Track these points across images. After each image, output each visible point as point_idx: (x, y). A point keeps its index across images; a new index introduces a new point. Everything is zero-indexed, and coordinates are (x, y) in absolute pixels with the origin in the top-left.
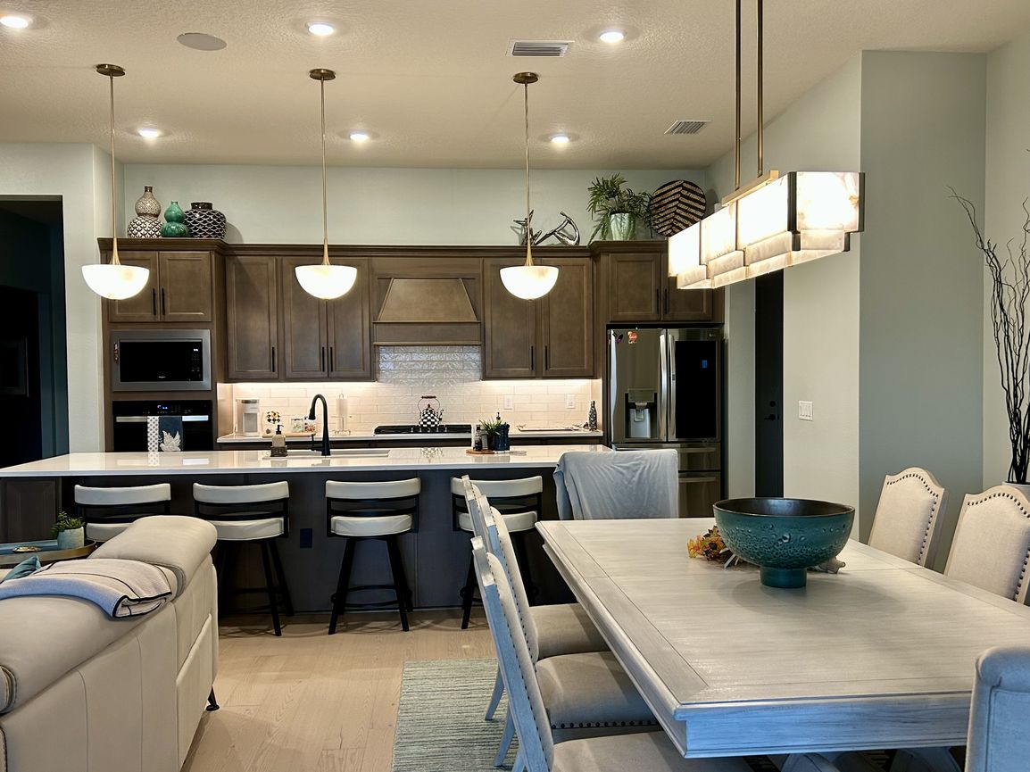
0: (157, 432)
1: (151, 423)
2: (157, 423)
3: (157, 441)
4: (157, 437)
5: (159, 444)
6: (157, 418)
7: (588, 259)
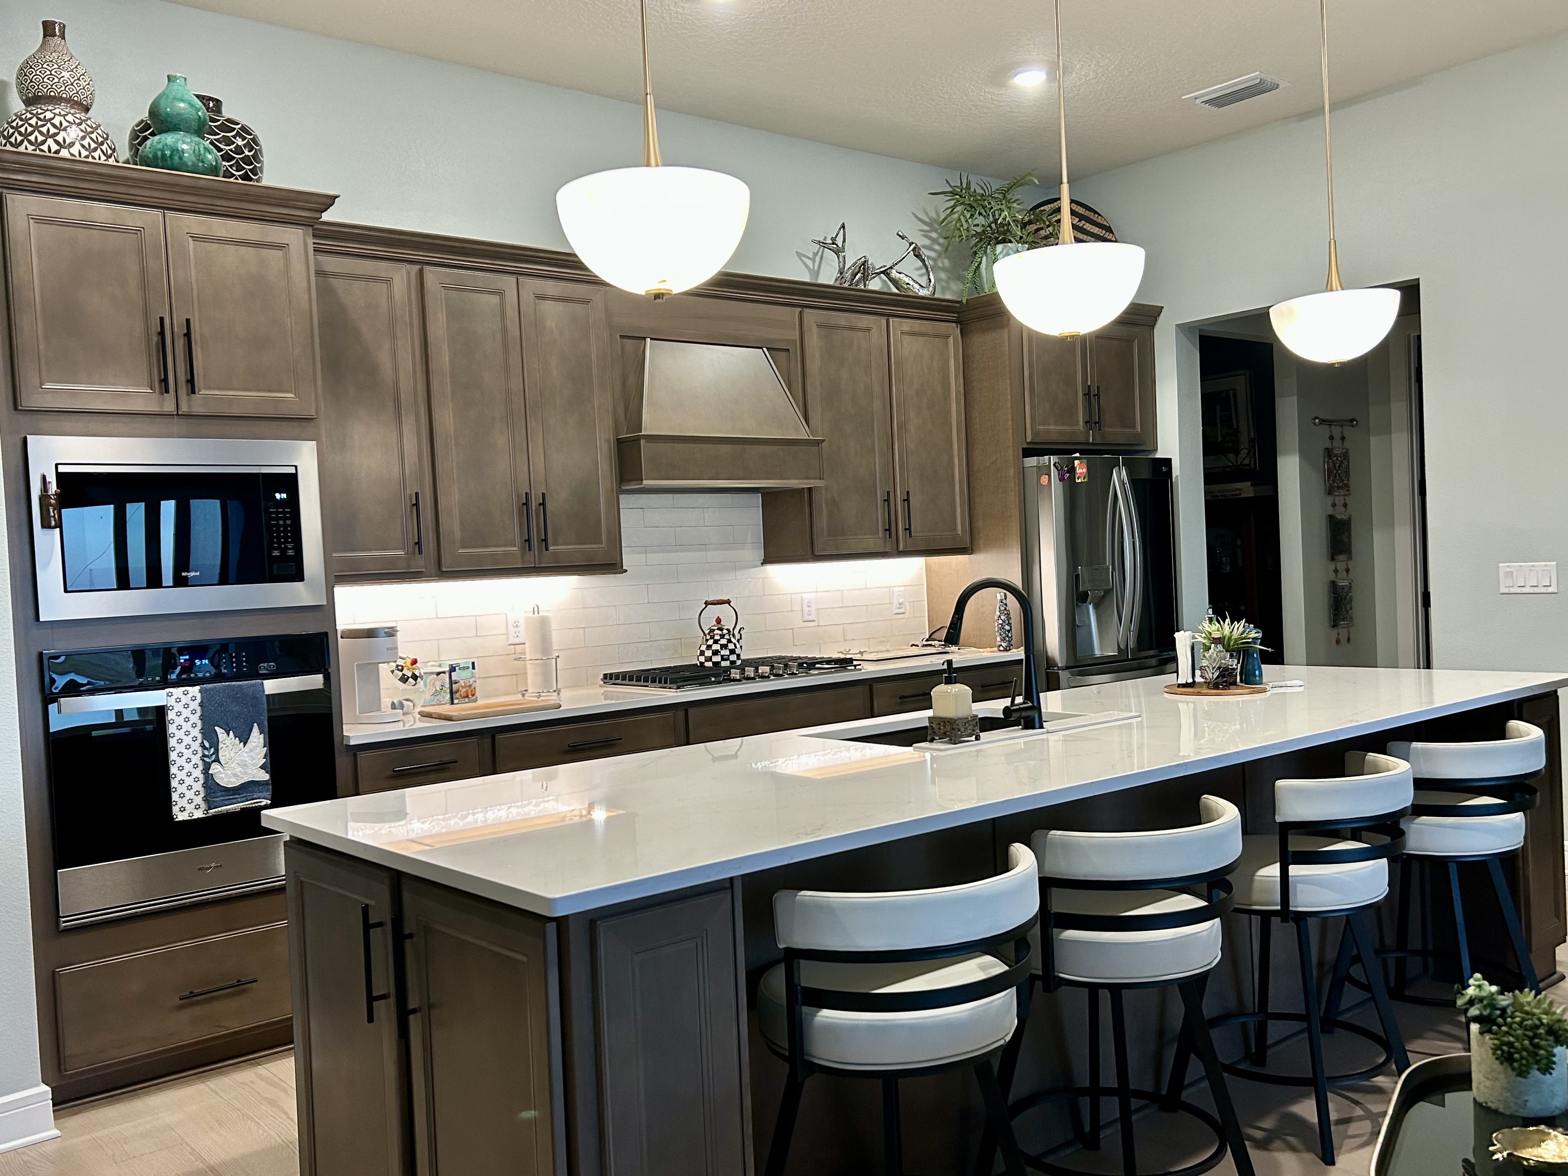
0: (196, 732)
1: (178, 707)
2: (195, 705)
3: (196, 759)
4: (196, 746)
5: (207, 767)
6: (195, 690)
7: (954, 325)
